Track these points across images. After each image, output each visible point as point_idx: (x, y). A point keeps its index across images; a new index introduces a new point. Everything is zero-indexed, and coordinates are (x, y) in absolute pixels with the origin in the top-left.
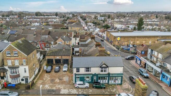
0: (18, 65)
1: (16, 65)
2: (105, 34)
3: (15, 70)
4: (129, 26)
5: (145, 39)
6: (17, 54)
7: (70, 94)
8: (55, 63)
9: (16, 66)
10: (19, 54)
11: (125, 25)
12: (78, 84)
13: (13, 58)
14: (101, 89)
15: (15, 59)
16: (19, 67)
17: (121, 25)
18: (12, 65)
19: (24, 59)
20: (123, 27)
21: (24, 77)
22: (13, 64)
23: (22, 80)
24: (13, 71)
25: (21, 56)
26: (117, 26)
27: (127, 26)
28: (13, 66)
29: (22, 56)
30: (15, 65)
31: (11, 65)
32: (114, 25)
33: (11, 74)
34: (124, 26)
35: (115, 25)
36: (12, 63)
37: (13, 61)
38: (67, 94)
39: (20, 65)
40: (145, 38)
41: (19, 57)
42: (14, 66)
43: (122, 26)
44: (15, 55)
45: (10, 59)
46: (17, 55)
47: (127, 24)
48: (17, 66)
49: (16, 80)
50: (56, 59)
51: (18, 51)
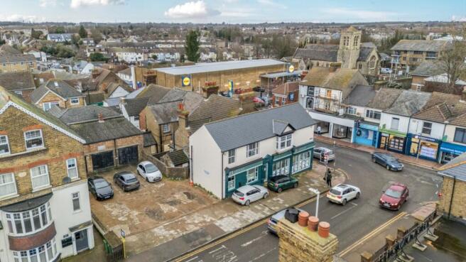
0: (48, 185)
1: (35, 189)
2: (130, 75)
3: (31, 212)
4: (156, 54)
5: (238, 77)
6: (38, 142)
7: (248, 224)
8: (94, 169)
9: (36, 196)
10: (49, 143)
11: (145, 53)
12: (248, 194)
13: (23, 161)
14: (294, 189)
15: (32, 165)
16: (51, 194)
17: (135, 54)
18: (21, 194)
19: (71, 155)
20: (140, 58)
21: (72, 230)
22: (23, 189)
23: (66, 243)
24: (22, 220)
25: (59, 146)
26: (126, 58)
27: (151, 55)
28: (23, 199)
29: (63, 145)
30: (31, 190)
31: (15, 194)
32: (115, 54)
33: (15, 234)
34: (142, 56)
35: (117, 54)
36: (18, 185)
37: (22, 175)
38: (244, 228)
39: (53, 186)
40: (238, 75)
41: (51, 151)
42: (30, 196)
43: (137, 56)
44: (30, 150)
45: (11, 170)
46: (42, 147)
47: (150, 52)
48: (40, 194)
49: (38, 254)
50: (96, 153)
51: (44, 127)
